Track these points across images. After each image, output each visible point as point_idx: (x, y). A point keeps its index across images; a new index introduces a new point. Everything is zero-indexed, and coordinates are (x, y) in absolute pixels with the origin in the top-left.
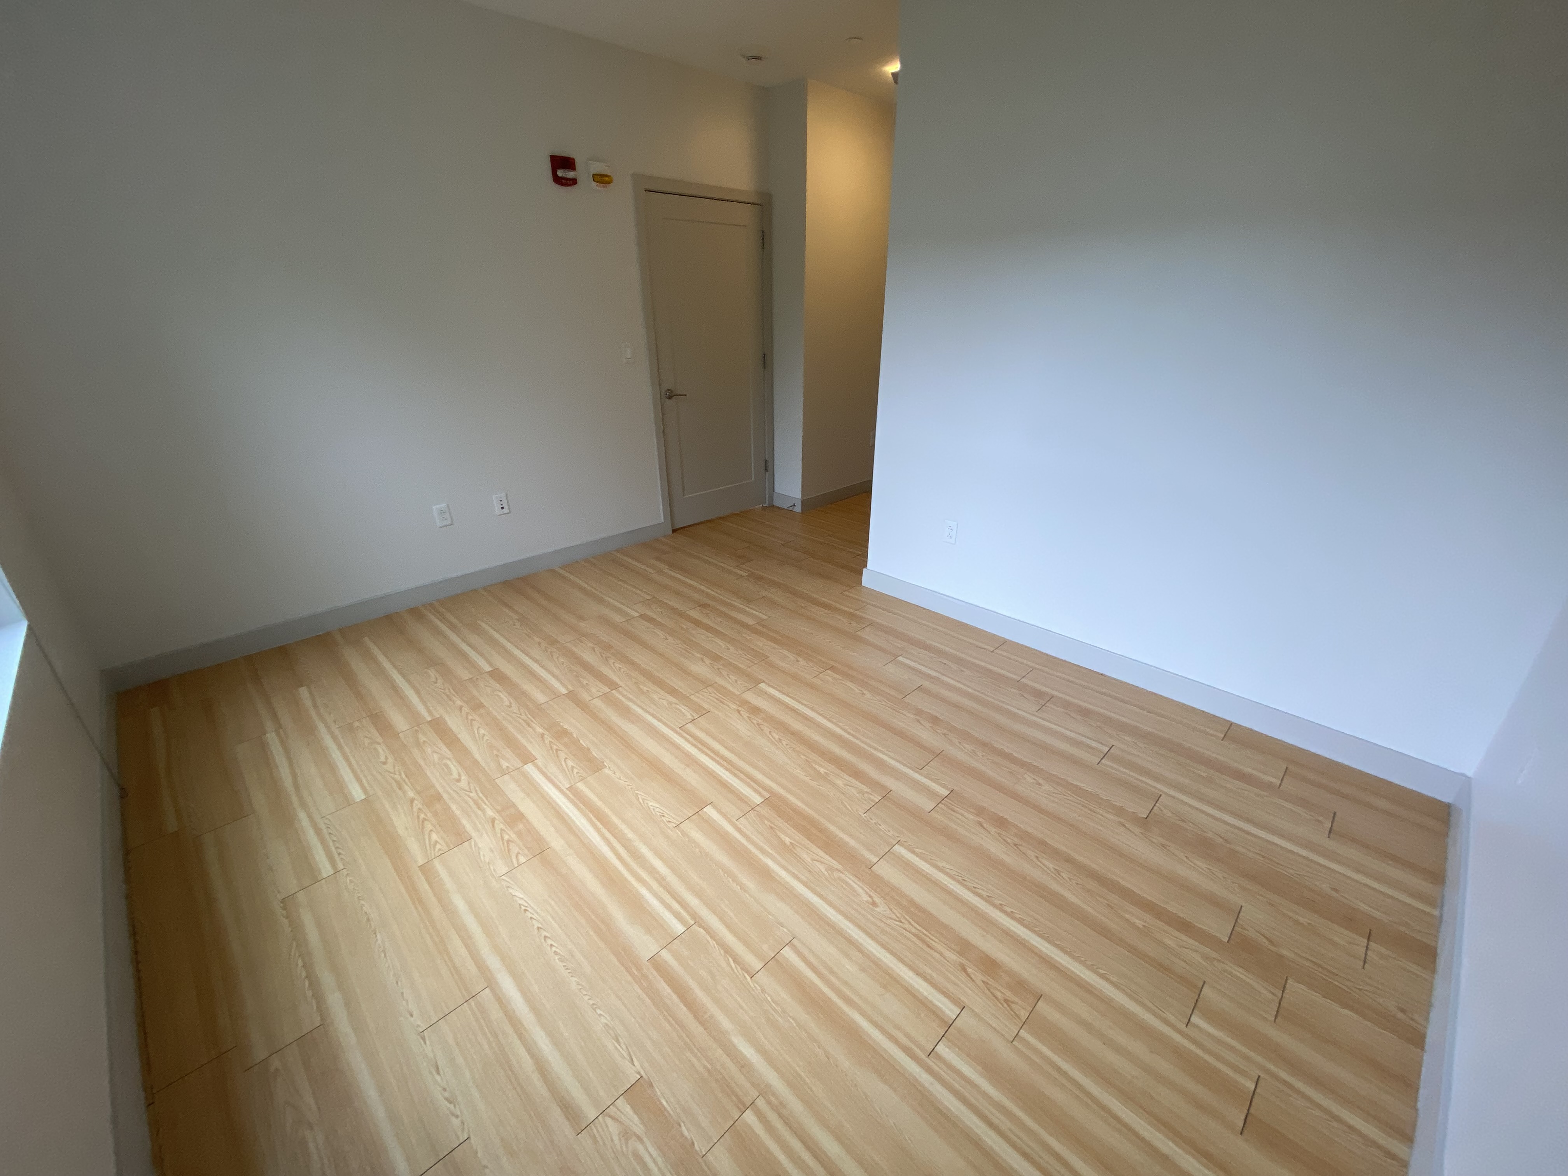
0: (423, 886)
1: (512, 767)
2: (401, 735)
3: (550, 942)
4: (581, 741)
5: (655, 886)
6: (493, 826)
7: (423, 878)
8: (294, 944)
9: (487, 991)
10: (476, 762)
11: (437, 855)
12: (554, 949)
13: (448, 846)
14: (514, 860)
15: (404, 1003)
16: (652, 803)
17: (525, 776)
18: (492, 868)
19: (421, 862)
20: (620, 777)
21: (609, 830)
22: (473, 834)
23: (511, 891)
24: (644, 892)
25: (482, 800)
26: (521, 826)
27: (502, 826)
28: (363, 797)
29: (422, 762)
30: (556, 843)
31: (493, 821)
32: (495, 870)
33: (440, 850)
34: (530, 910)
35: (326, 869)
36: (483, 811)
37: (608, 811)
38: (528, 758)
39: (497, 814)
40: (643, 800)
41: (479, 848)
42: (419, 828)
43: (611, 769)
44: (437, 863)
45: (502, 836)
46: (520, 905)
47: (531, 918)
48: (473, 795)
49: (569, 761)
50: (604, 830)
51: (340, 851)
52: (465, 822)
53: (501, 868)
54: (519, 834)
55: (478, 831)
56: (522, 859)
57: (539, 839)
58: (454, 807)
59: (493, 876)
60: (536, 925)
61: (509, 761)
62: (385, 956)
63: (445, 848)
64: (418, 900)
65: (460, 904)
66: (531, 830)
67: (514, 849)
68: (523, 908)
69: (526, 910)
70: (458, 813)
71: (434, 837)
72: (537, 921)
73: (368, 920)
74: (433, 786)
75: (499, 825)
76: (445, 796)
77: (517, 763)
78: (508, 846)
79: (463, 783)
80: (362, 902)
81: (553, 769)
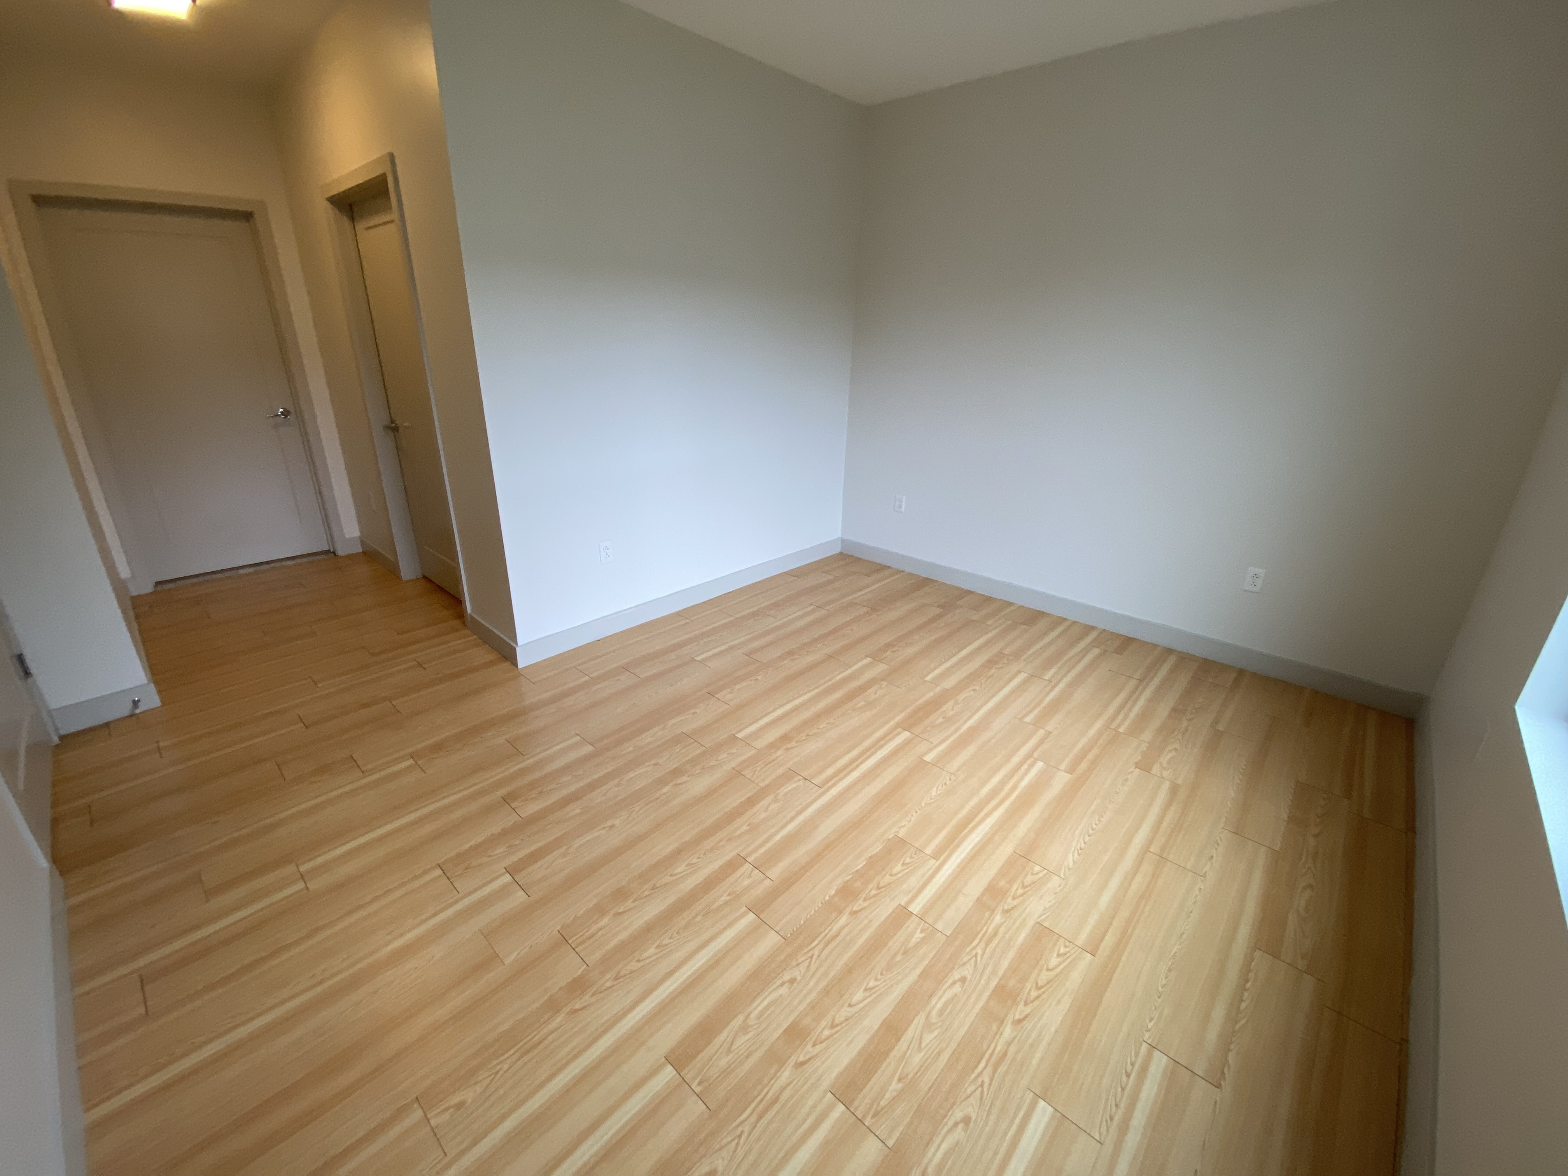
0: (1110, 940)
1: (922, 925)
2: (890, 1143)
3: (1094, 826)
4: (859, 867)
5: (1015, 778)
6: (1012, 908)
7: (1102, 945)
8: (1237, 1027)
9: (1152, 849)
10: (924, 975)
11: (1072, 946)
12: (1097, 822)
13: (1057, 941)
14: (1041, 875)
15: (1199, 897)
16: (934, 793)
17: (929, 908)
18: (1059, 889)
19: (1089, 956)
20: (908, 821)
21: (976, 816)
22: (1031, 923)
23: (1071, 865)
24: (1024, 783)
25: (984, 935)
26: (1002, 883)
27: (1010, 899)
28: (1042, 1103)
29: (945, 1057)
30: (1007, 849)
31: (1005, 912)
32: (1059, 886)
33: (1066, 947)
34: (1079, 846)
35: (1159, 1063)
36: (999, 926)
37: (954, 822)
38: (902, 915)
39: (996, 912)
40: (931, 799)
41: (1045, 909)
42: (1051, 986)
43: (898, 830)
44: (1081, 939)
45: (1020, 896)
46: (1079, 854)
47: (1085, 843)
48: (979, 951)
49: (893, 871)
50: (977, 819)
51: (1129, 1068)
52: (1021, 939)
53: (1055, 882)
54: (1011, 882)
55: (1025, 920)
56: (1037, 868)
57: (1010, 863)
58: (1005, 964)
59: (1066, 885)
60: (1087, 839)
61: (913, 932)
62: (1183, 933)
63: (1061, 940)
64: (1124, 936)
65: (1105, 899)
66: (1002, 873)
67: (1029, 879)
68: (1080, 851)
69: (1081, 849)
70: (1011, 954)
71: (1054, 961)
72: (1084, 838)
73: (1170, 970)
74: (984, 1009)
75: (1009, 902)
76: (993, 984)
77: (912, 923)
78: (1030, 886)
79: (967, 972)
80: (1160, 989)
81: (913, 882)
